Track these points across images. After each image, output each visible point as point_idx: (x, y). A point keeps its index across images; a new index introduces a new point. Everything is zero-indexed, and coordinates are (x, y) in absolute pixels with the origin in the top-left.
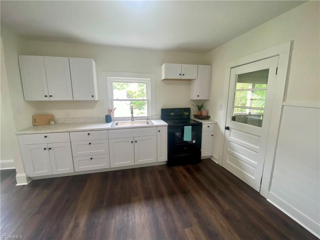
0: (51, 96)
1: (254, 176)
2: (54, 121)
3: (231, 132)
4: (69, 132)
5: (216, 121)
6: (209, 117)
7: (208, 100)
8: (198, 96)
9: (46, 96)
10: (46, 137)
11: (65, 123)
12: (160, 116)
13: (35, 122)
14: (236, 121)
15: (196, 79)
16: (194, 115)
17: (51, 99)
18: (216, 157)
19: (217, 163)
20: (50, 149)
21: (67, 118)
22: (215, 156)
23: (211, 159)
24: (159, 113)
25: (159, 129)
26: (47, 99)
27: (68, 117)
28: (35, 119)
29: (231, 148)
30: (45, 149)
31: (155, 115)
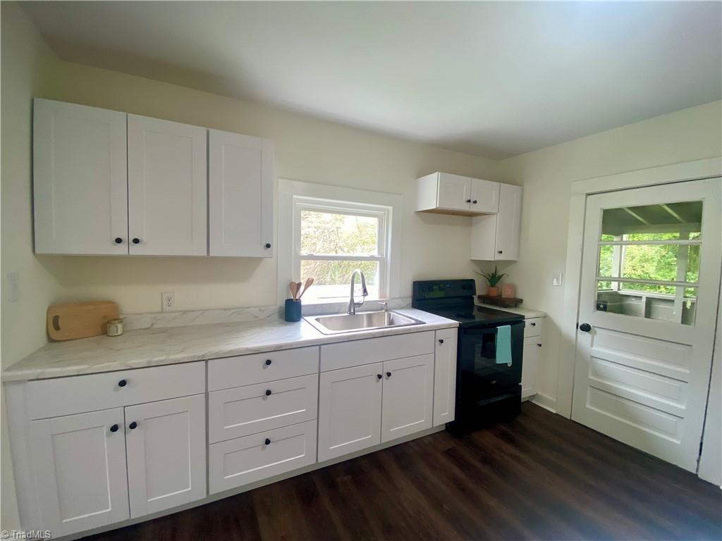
0: (136, 241)
1: (676, 439)
2: (121, 322)
3: (595, 338)
4: (206, 361)
5: (545, 311)
6: (521, 301)
7: (514, 262)
8: (501, 252)
9: (119, 241)
10: (123, 383)
11: (154, 326)
12: (410, 301)
13: (57, 328)
14: (610, 311)
15: (494, 214)
16: (480, 297)
17: (136, 250)
18: (550, 398)
19: (554, 411)
20: (133, 426)
21: (162, 312)
22: (544, 395)
23: (533, 402)
24: (408, 291)
25: (440, 335)
26: (121, 250)
27: (166, 308)
28: (56, 319)
29: (596, 374)
30: (114, 428)
31: (398, 296)
